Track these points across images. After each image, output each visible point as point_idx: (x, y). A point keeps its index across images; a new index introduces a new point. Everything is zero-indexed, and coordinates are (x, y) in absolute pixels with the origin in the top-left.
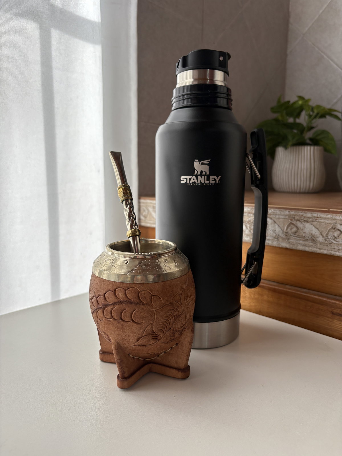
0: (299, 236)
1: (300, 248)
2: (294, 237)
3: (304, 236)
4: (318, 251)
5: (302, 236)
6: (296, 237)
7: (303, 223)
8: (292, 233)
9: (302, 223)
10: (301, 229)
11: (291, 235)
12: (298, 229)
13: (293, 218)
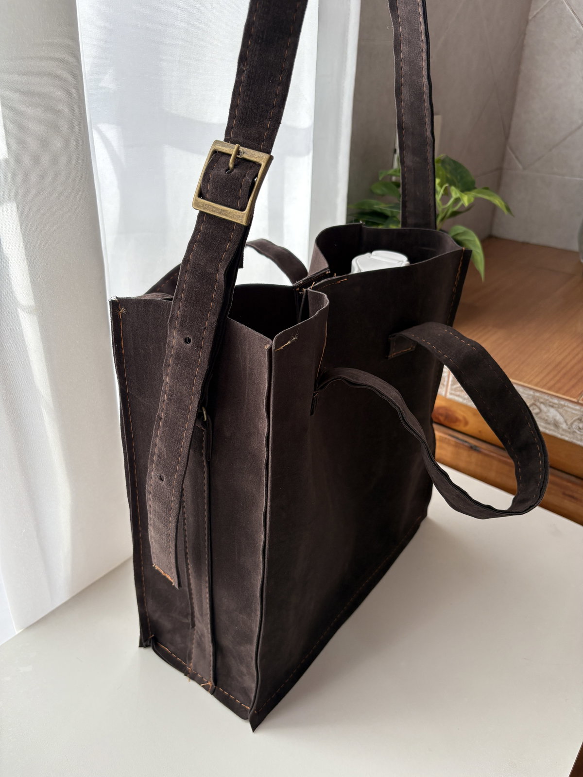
0: (540, 418)
4: (559, 436)
5: (544, 418)
9: (546, 406)
10: (544, 411)
12: (541, 411)
13: (537, 400)
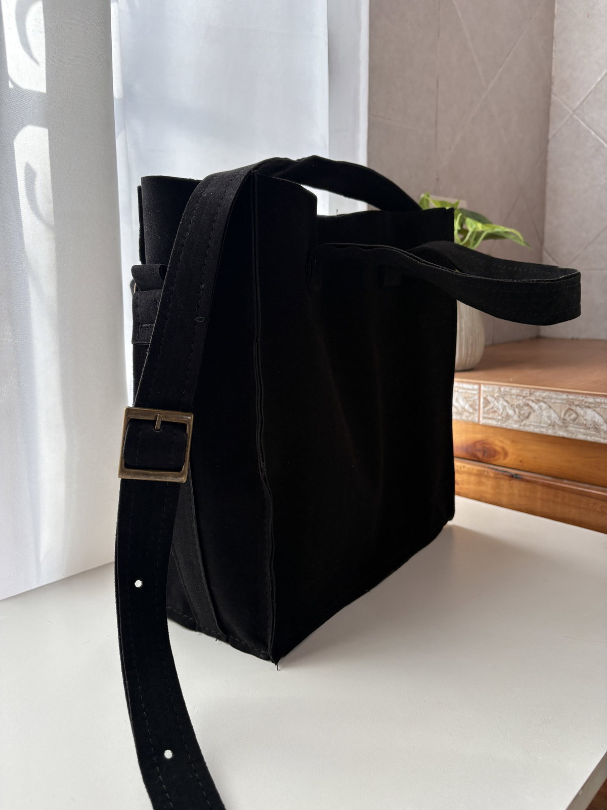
0: (579, 424)
1: (581, 437)
2: (573, 425)
3: (586, 424)
4: (602, 441)
5: (583, 423)
6: (576, 424)
7: (585, 409)
8: (570, 420)
9: (582, 408)
10: (581, 415)
11: (569, 422)
12: (578, 415)
13: (572, 403)
